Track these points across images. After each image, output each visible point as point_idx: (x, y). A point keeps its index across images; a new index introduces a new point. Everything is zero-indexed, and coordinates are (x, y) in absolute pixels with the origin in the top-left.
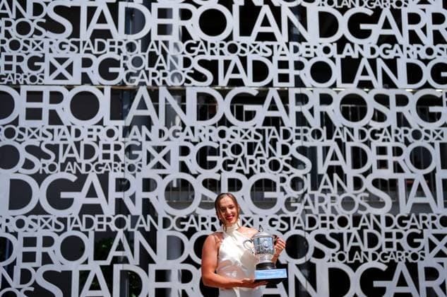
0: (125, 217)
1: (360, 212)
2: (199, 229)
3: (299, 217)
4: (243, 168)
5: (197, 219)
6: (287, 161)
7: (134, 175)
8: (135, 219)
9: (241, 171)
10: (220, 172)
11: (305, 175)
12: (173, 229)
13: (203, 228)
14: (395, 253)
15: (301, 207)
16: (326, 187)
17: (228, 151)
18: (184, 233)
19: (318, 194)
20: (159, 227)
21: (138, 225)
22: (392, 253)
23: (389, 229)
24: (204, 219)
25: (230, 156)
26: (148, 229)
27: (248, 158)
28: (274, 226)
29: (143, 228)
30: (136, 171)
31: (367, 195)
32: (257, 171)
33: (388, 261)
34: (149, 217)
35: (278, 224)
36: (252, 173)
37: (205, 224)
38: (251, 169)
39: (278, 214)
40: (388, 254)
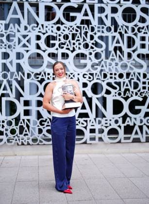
0: (7, 73)
1: (130, 71)
2: (46, 79)
3: (98, 73)
4: (69, 47)
5: (45, 73)
6: (93, 44)
7: (12, 50)
8: (12, 74)
9: (68, 49)
10: (57, 49)
11: (102, 51)
12: (33, 79)
13: (48, 79)
14: (147, 92)
15: (99, 68)
16: (113, 58)
17: (62, 38)
18: (38, 81)
19: (108, 61)
20: (25, 78)
21: (14, 77)
22: (145, 92)
23: (145, 80)
24: (49, 74)
25: (63, 41)
26: (19, 79)
27: (72, 42)
28: (85, 78)
29: (17, 79)
30: (12, 49)
31: (134, 62)
32: (77, 49)
33: (143, 96)
34: (20, 73)
35: (87, 77)
36: (74, 50)
37: (49, 76)
38: (74, 48)
39: (87, 72)
40: (143, 93)
